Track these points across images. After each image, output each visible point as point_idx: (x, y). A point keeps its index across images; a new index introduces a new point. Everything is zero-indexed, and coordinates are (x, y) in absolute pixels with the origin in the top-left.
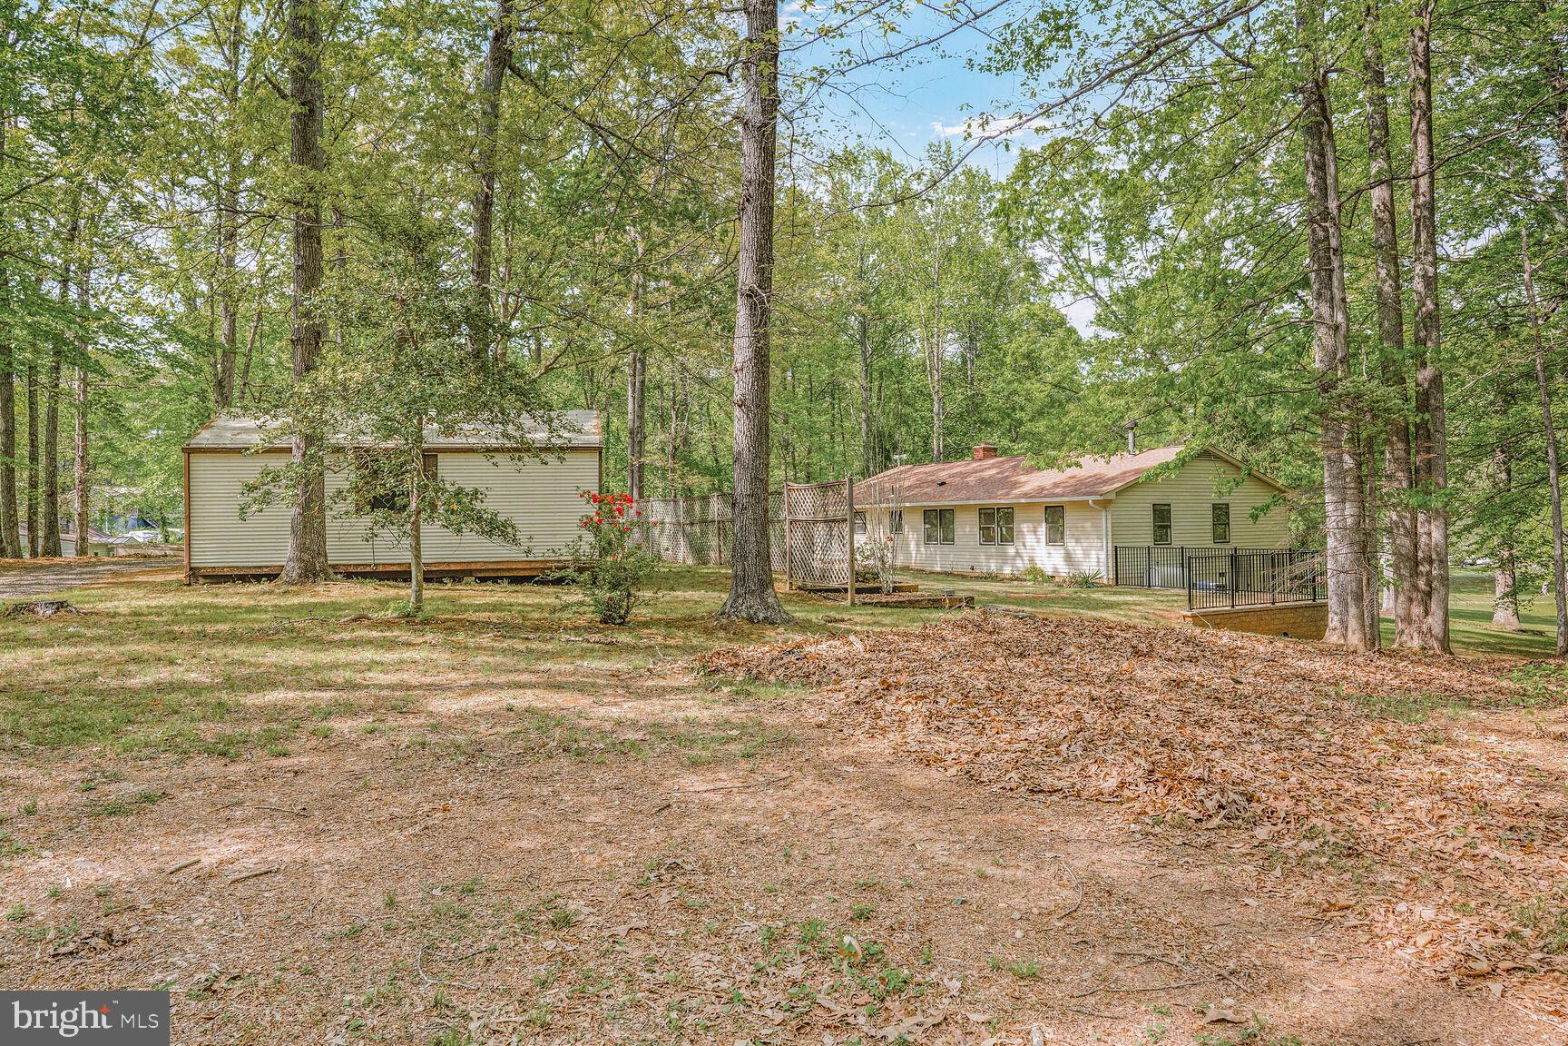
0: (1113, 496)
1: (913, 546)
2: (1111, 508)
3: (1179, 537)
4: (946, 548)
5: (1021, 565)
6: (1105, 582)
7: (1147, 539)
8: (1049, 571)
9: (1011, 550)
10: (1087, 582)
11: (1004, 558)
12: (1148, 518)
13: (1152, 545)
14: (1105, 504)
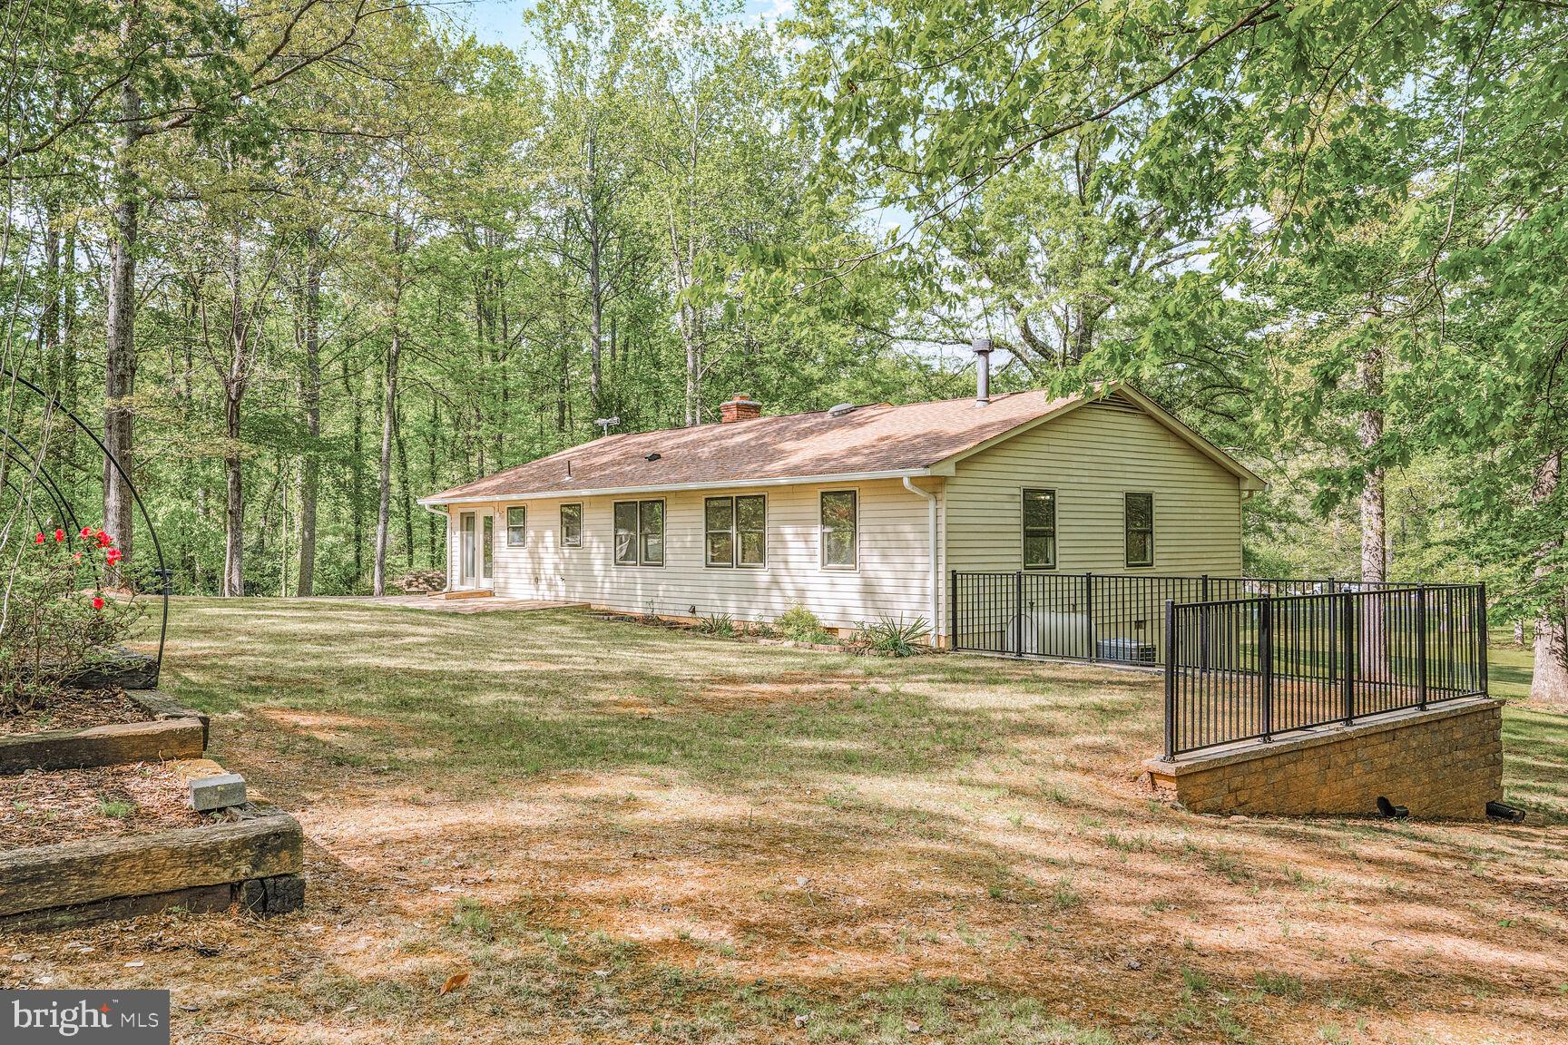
0: (949, 470)
1: (598, 566)
2: (947, 494)
3: (1069, 554)
4: (651, 573)
5: (778, 604)
6: (933, 643)
7: (1010, 558)
8: (827, 617)
9: (762, 576)
10: (898, 645)
11: (750, 590)
12: (1013, 515)
13: (1020, 567)
14: (935, 485)
